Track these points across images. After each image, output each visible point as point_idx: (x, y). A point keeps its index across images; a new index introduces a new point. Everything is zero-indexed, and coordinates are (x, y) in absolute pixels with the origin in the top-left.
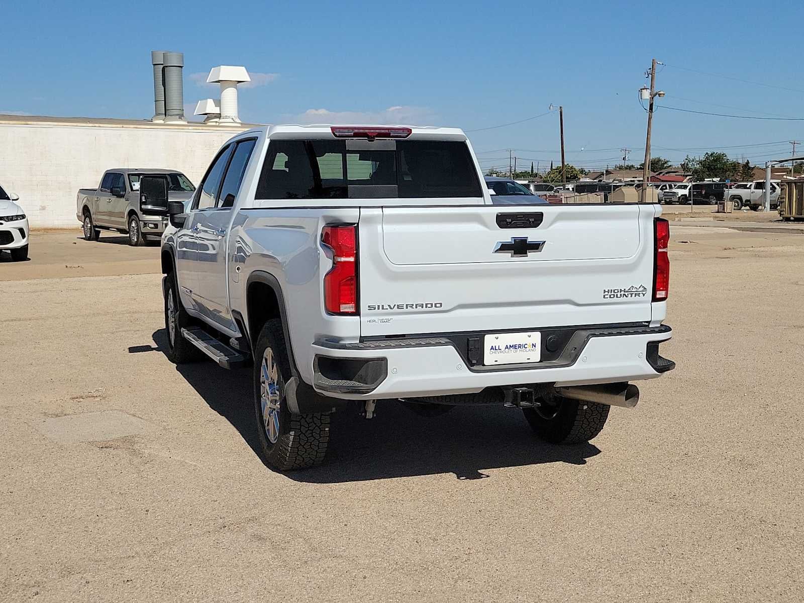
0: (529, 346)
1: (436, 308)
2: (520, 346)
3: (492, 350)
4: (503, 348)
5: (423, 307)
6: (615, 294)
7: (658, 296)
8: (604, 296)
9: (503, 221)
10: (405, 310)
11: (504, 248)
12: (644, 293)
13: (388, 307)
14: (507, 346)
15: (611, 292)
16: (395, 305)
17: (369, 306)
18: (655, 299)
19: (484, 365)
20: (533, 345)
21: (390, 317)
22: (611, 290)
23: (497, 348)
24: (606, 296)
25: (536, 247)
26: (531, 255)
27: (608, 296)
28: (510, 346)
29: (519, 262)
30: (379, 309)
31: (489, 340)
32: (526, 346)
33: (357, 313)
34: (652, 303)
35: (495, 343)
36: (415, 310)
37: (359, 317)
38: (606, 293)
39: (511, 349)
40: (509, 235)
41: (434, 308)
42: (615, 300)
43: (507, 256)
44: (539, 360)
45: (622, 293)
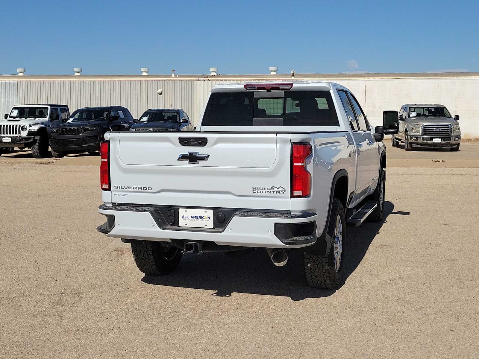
0: (206, 218)
1: (148, 190)
2: (200, 217)
3: (183, 218)
4: (189, 217)
5: (141, 189)
6: (261, 191)
7: (295, 195)
8: (253, 191)
9: (184, 142)
10: (132, 190)
11: (183, 157)
12: (283, 191)
13: (124, 188)
14: (192, 216)
15: (258, 189)
16: (127, 187)
17: (115, 186)
18: (292, 196)
19: (179, 226)
20: (208, 217)
21: (126, 193)
22: (258, 188)
23: (186, 217)
24: (254, 192)
25: (204, 158)
26: (201, 163)
27: (256, 192)
28: (194, 216)
29: (193, 166)
30: (119, 188)
31: (181, 212)
32: (204, 218)
33: (109, 189)
34: (291, 199)
35: (185, 214)
36: (137, 190)
37: (111, 192)
38: (255, 190)
39: (195, 218)
40: (187, 150)
41: (147, 190)
42: (261, 194)
43: (186, 162)
44: (213, 227)
45: (266, 190)
